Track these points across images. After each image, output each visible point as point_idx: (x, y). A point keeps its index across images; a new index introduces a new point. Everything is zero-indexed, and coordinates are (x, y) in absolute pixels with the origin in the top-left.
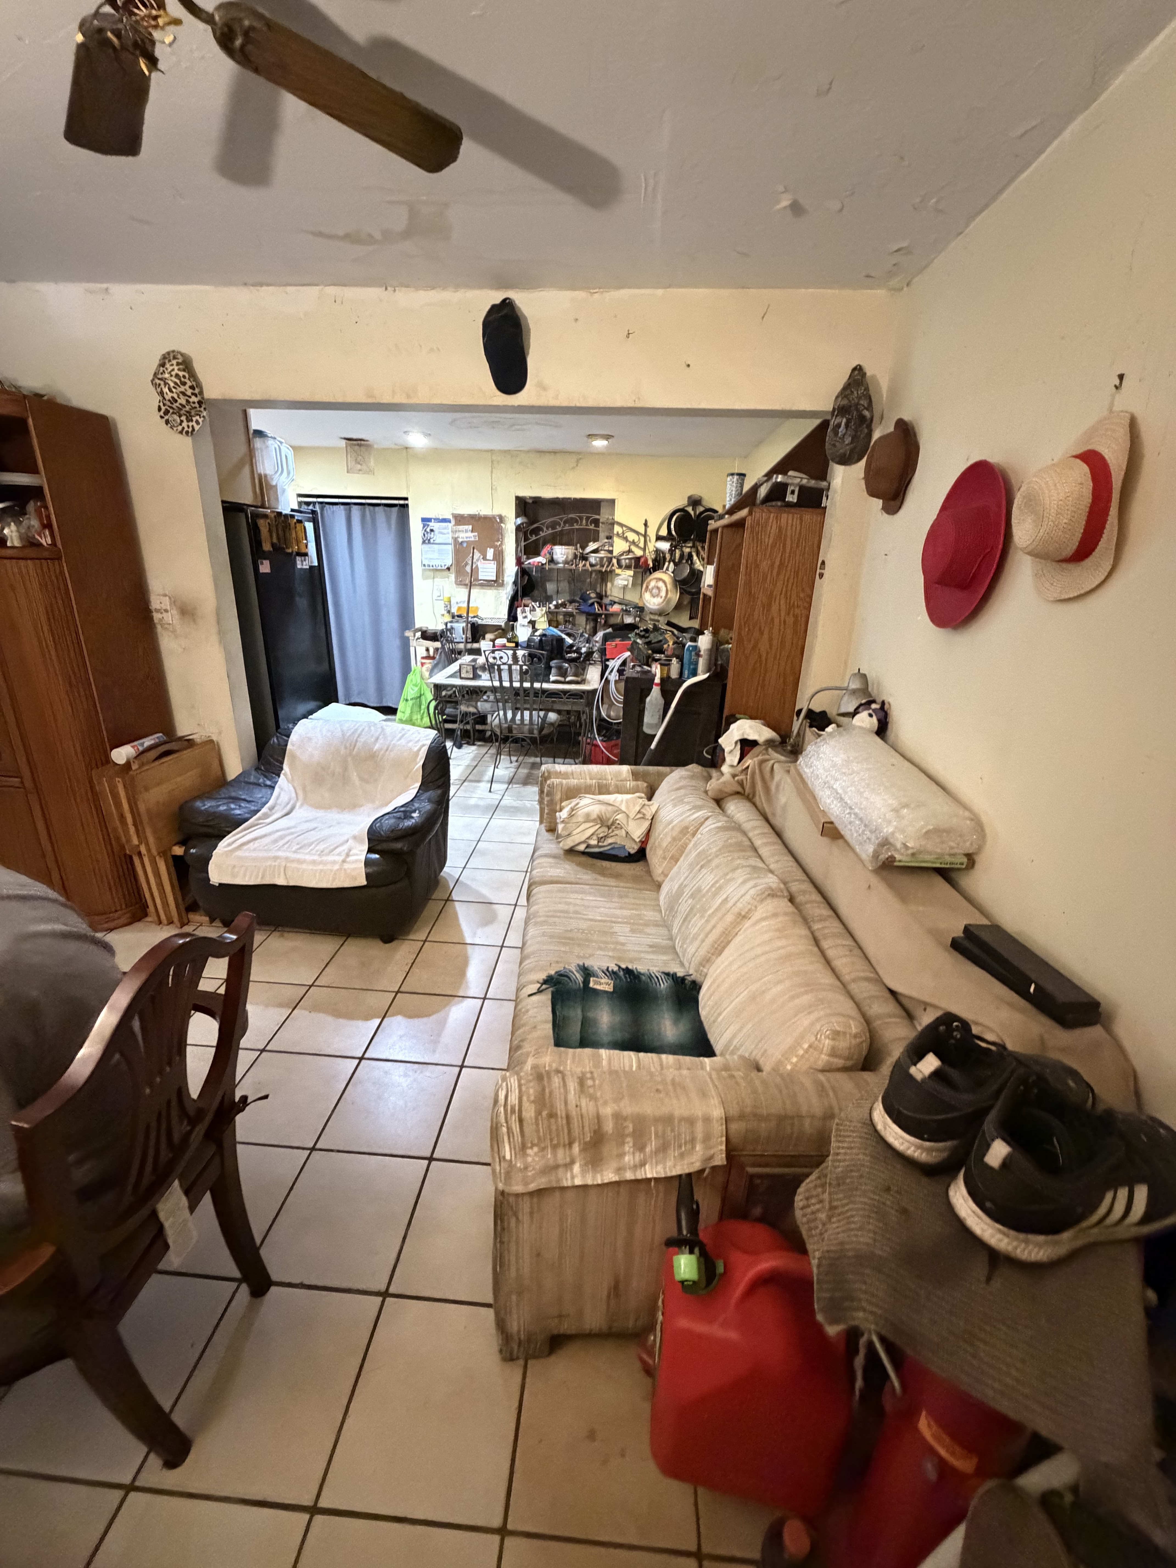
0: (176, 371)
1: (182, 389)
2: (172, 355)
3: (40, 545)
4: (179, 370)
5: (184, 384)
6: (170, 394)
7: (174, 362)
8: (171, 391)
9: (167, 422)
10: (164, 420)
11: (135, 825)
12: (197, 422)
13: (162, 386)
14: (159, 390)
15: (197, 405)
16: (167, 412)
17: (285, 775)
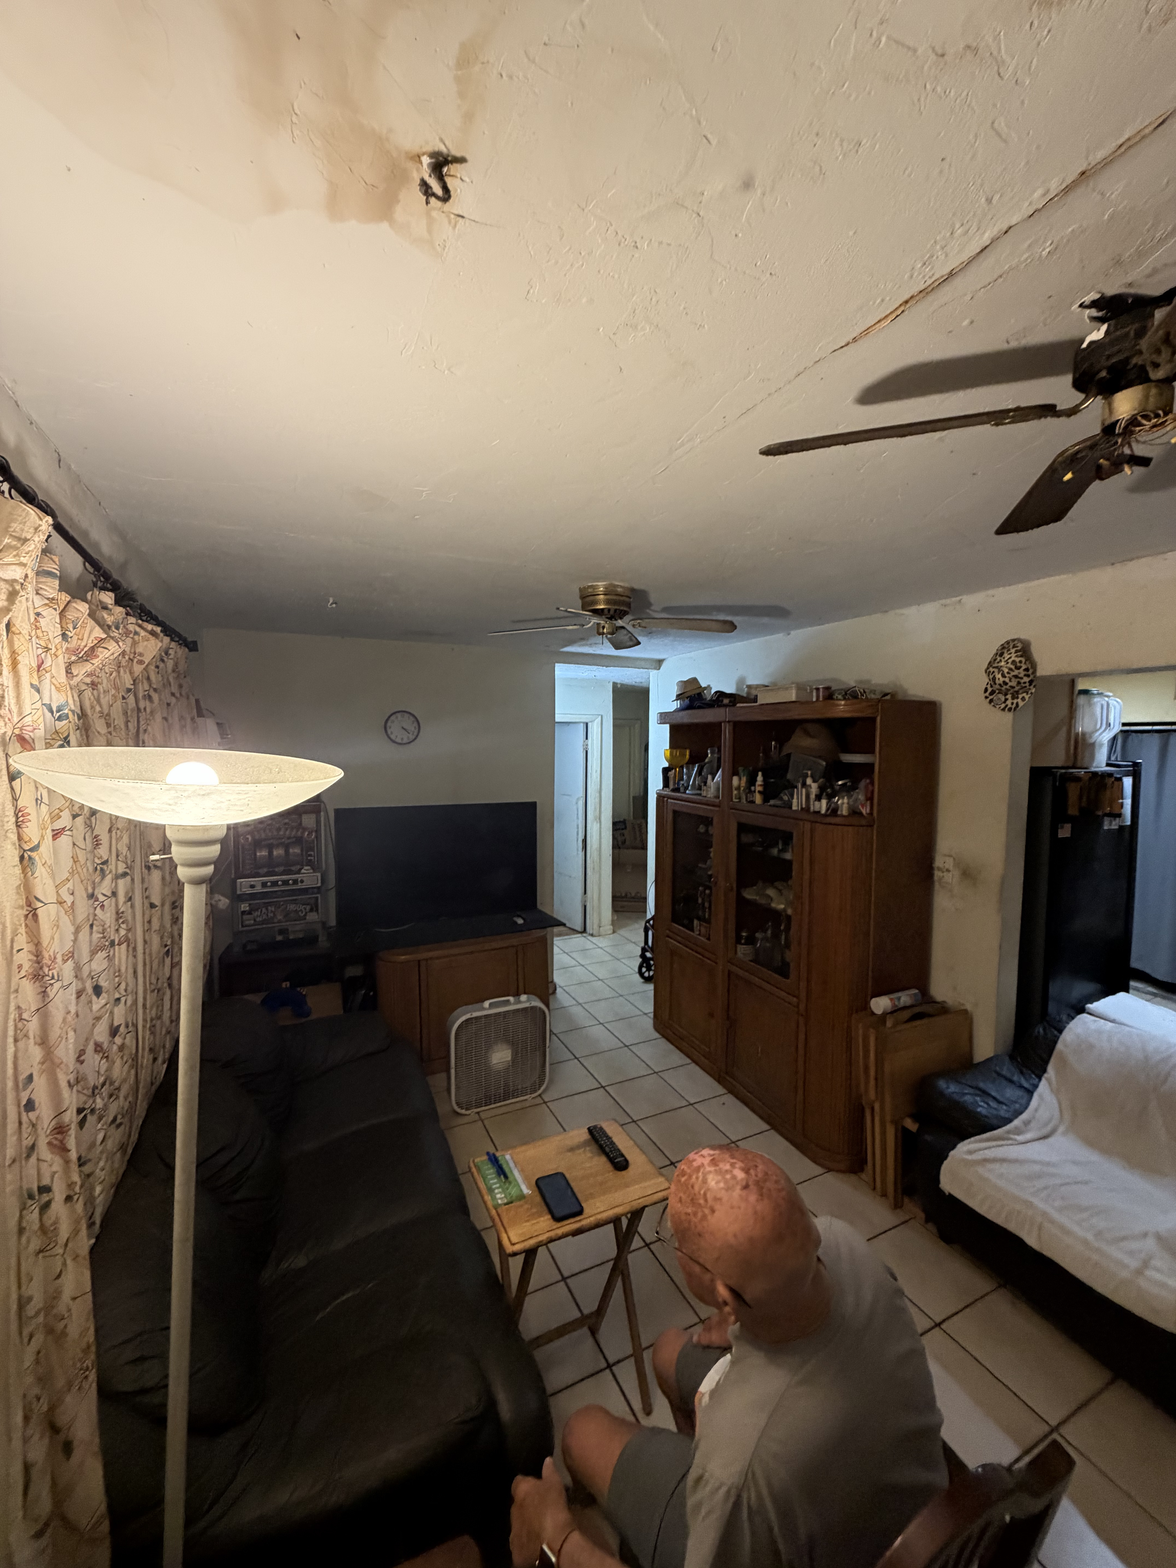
0: (1013, 658)
1: (1016, 672)
2: (1011, 645)
3: (861, 814)
4: (1017, 656)
5: (1018, 668)
6: (1002, 679)
7: (1013, 651)
8: (1003, 676)
9: (991, 701)
10: (988, 700)
11: (876, 1079)
12: (1023, 699)
13: (996, 673)
14: (991, 677)
15: (1027, 684)
16: (992, 693)
17: (1048, 1080)
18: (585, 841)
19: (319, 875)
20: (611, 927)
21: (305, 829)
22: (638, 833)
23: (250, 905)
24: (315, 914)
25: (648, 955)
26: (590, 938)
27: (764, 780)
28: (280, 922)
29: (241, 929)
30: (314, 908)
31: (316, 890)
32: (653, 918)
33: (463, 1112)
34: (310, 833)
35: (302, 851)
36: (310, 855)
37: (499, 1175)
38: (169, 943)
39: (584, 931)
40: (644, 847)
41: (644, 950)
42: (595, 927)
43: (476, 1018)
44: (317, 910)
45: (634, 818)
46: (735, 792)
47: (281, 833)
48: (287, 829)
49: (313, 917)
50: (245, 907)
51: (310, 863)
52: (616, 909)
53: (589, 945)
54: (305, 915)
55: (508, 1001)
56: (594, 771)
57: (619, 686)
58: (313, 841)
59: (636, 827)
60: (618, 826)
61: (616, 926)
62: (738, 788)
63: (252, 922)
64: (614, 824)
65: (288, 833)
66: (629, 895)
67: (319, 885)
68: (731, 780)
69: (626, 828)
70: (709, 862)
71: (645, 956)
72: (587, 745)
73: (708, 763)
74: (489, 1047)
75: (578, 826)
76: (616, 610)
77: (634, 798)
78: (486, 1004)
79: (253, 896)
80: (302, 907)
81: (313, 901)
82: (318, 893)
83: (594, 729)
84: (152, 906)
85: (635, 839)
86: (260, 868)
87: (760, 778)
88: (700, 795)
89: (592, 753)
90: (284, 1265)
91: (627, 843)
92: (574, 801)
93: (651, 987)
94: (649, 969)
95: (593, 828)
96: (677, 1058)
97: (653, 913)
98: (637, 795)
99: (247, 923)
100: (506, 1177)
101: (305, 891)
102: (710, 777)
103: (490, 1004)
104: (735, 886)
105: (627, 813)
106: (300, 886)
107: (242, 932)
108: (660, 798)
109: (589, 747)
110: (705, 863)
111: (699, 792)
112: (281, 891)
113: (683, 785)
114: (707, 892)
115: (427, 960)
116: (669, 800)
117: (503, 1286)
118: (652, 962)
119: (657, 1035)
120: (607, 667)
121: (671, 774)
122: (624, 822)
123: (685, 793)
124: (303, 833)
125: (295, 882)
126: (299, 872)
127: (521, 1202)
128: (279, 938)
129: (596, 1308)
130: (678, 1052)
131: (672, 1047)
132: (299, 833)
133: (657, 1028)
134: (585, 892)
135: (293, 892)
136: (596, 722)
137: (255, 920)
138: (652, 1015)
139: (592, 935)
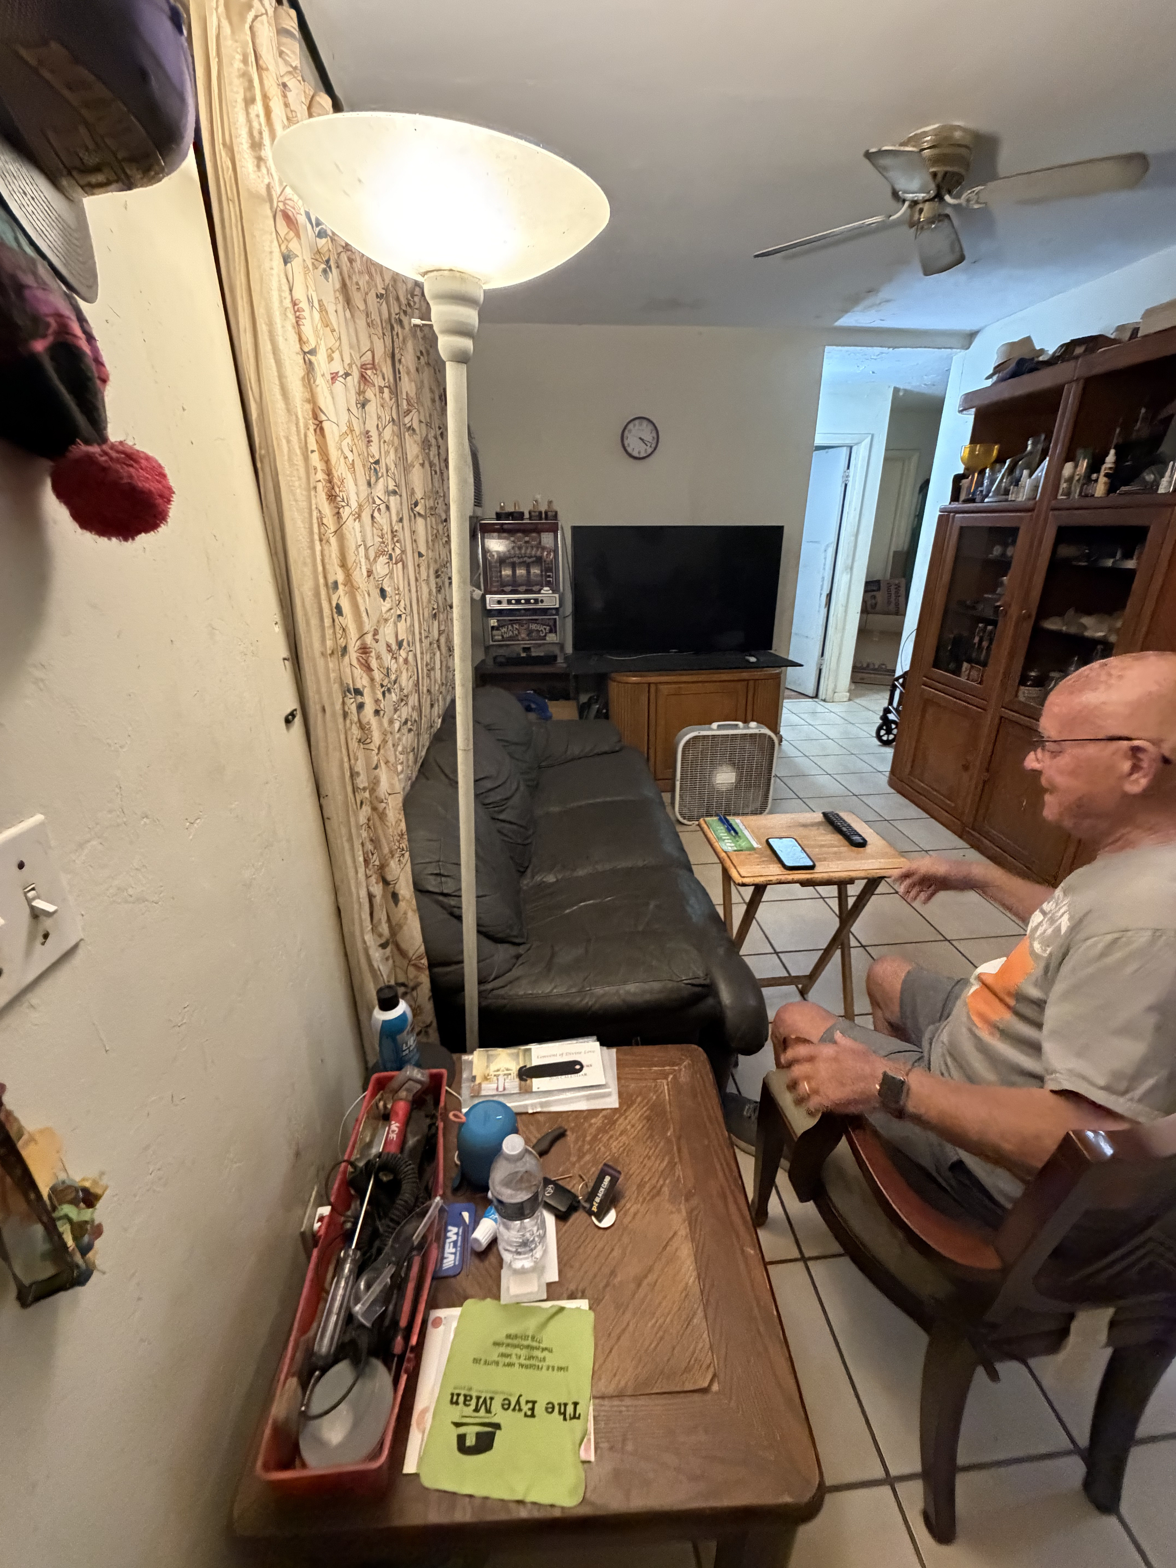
18: (829, 596)
19: (557, 596)
20: (848, 694)
21: (544, 549)
22: (893, 596)
23: (498, 621)
24: (553, 635)
25: (891, 717)
26: (822, 703)
27: (1116, 462)
28: (523, 640)
29: (491, 643)
30: (553, 630)
31: (554, 612)
32: (904, 675)
33: (685, 822)
34: (549, 554)
35: (542, 572)
36: (549, 576)
37: (729, 831)
38: (435, 607)
39: (816, 696)
40: (900, 611)
41: (887, 711)
42: (830, 692)
43: (704, 737)
44: (556, 632)
45: (891, 575)
46: (1064, 485)
47: (523, 551)
48: (527, 548)
49: (551, 638)
50: (493, 622)
51: (549, 584)
52: (854, 680)
53: (819, 709)
54: (545, 636)
55: (737, 725)
56: (853, 509)
57: (901, 394)
58: (552, 561)
59: (893, 588)
60: (871, 586)
61: (853, 695)
62: (1070, 480)
63: (500, 638)
64: (867, 584)
65: (528, 551)
66: (871, 666)
67: (557, 606)
68: (1062, 468)
69: (879, 590)
70: (999, 590)
71: (887, 718)
72: (848, 476)
73: (1026, 456)
74: (714, 766)
75: (823, 578)
76: (946, 173)
77: (895, 553)
78: (715, 725)
79: (500, 612)
80: (542, 628)
81: (551, 623)
82: (557, 614)
83: (860, 454)
84: (420, 555)
85: (889, 603)
86: (505, 586)
87: (1111, 458)
88: (1006, 500)
89: (853, 485)
90: (538, 878)
91: (878, 607)
92: (823, 547)
93: (889, 752)
94: (889, 732)
95: (842, 579)
96: (913, 811)
97: (907, 668)
98: (900, 549)
99: (496, 638)
100: (736, 833)
101: (545, 611)
102: (1026, 472)
103: (719, 726)
104: (1034, 613)
105: (883, 573)
106: (540, 605)
107: (493, 645)
108: (944, 520)
109: (850, 479)
110: (994, 591)
111: (1004, 497)
112: (524, 609)
113: (982, 491)
114: (990, 628)
115: (656, 684)
116: (957, 515)
117: (724, 924)
118: (893, 726)
119: (893, 791)
120: (894, 348)
121: (965, 482)
122: (878, 582)
123: (982, 501)
124: (542, 553)
125: (536, 601)
126: (539, 592)
127: (752, 852)
128: (523, 655)
129: (808, 973)
130: (914, 806)
131: (907, 801)
132: (539, 553)
133: (891, 784)
134: (822, 655)
135: (535, 611)
136: (863, 443)
137: (502, 636)
138: (887, 774)
139: (824, 701)
